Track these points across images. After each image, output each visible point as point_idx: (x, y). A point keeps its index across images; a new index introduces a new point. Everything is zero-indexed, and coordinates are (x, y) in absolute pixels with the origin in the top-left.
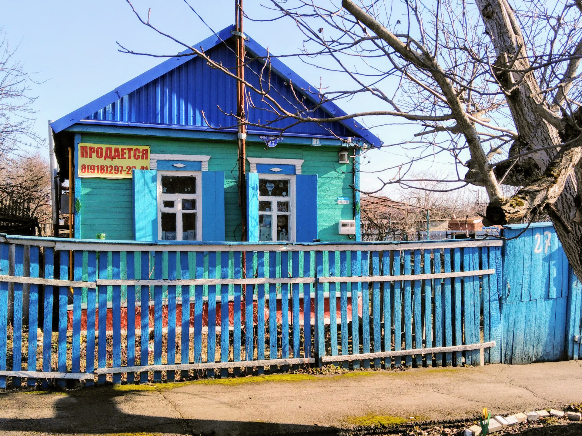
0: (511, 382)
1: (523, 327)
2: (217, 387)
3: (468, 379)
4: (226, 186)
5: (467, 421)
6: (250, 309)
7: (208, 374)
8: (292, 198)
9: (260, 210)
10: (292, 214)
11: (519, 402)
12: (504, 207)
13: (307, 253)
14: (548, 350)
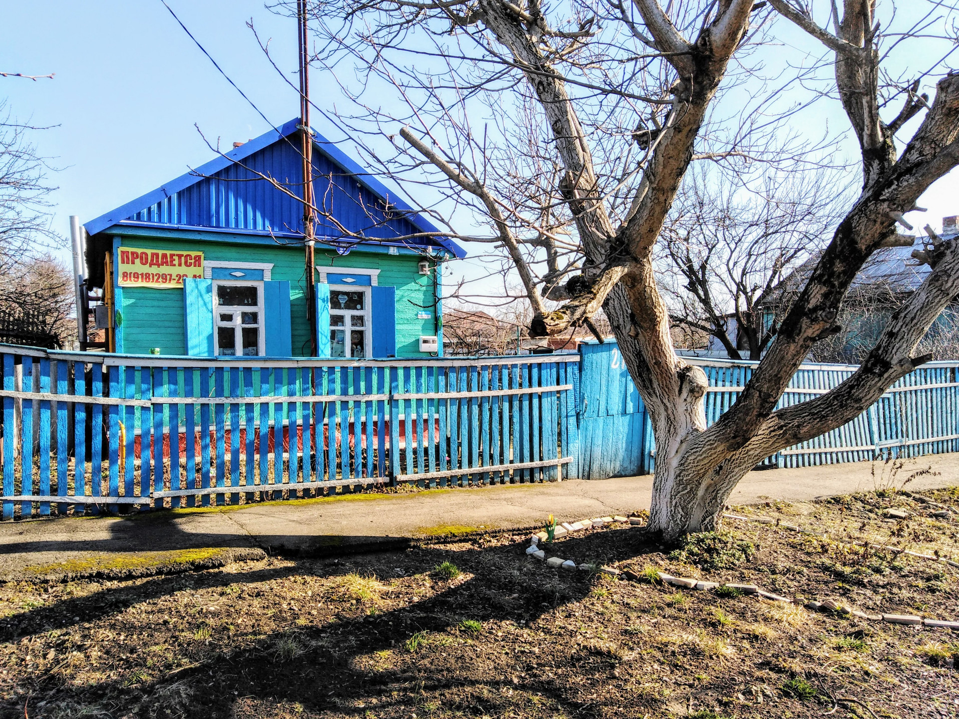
0: (585, 495)
1: (600, 442)
2: (286, 507)
3: (543, 494)
4: (292, 298)
5: (535, 528)
6: (320, 428)
7: (277, 495)
8: (367, 312)
9: (331, 325)
10: (368, 330)
11: (585, 511)
12: (545, 320)
13: (381, 369)
14: (625, 465)
